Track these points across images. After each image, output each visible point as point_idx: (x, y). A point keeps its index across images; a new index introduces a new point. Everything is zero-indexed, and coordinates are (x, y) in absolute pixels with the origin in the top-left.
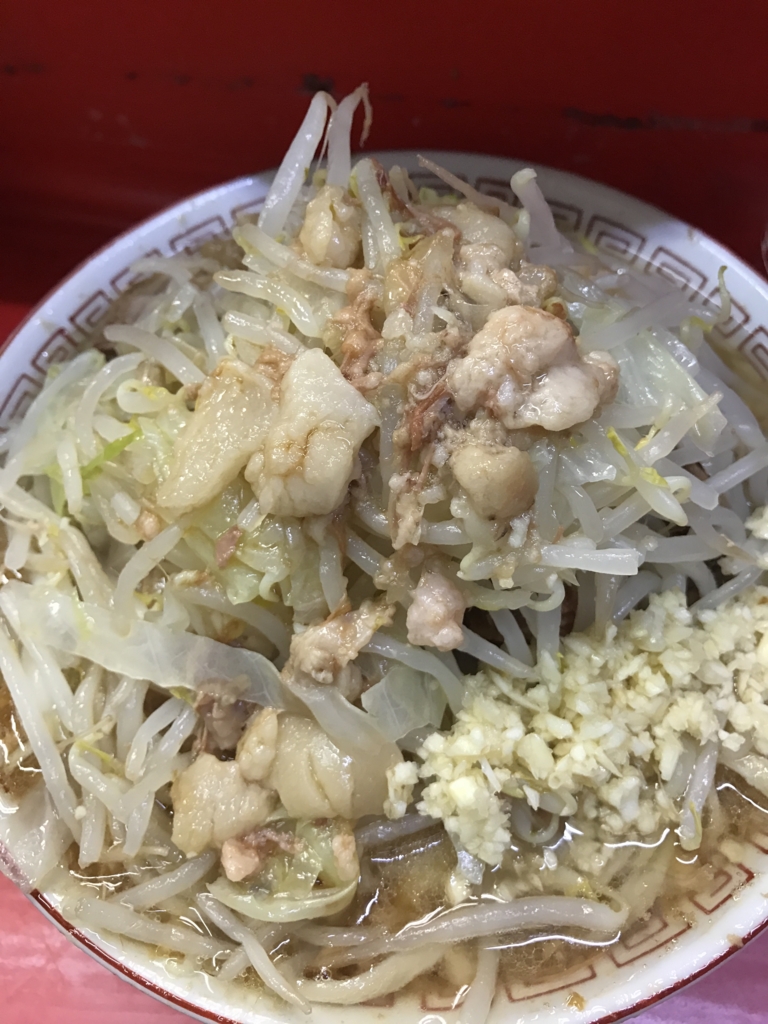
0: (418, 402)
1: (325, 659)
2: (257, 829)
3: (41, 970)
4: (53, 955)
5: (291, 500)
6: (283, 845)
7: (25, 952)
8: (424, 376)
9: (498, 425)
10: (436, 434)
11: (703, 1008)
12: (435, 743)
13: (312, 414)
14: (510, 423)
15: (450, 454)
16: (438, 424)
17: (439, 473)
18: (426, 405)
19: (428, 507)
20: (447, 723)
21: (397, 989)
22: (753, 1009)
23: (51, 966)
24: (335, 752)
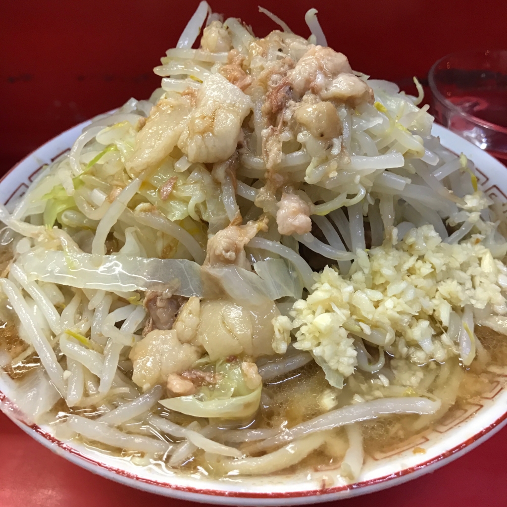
0: (274, 89)
1: (230, 243)
2: (190, 369)
5: (206, 147)
6: (207, 379)
8: (275, 77)
9: (318, 97)
10: (285, 105)
12: (300, 304)
13: (215, 101)
14: (324, 93)
15: (294, 111)
16: (286, 99)
17: (289, 124)
18: (278, 89)
19: (285, 144)
20: (305, 293)
21: (296, 462)
24: (239, 309)
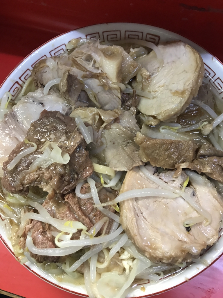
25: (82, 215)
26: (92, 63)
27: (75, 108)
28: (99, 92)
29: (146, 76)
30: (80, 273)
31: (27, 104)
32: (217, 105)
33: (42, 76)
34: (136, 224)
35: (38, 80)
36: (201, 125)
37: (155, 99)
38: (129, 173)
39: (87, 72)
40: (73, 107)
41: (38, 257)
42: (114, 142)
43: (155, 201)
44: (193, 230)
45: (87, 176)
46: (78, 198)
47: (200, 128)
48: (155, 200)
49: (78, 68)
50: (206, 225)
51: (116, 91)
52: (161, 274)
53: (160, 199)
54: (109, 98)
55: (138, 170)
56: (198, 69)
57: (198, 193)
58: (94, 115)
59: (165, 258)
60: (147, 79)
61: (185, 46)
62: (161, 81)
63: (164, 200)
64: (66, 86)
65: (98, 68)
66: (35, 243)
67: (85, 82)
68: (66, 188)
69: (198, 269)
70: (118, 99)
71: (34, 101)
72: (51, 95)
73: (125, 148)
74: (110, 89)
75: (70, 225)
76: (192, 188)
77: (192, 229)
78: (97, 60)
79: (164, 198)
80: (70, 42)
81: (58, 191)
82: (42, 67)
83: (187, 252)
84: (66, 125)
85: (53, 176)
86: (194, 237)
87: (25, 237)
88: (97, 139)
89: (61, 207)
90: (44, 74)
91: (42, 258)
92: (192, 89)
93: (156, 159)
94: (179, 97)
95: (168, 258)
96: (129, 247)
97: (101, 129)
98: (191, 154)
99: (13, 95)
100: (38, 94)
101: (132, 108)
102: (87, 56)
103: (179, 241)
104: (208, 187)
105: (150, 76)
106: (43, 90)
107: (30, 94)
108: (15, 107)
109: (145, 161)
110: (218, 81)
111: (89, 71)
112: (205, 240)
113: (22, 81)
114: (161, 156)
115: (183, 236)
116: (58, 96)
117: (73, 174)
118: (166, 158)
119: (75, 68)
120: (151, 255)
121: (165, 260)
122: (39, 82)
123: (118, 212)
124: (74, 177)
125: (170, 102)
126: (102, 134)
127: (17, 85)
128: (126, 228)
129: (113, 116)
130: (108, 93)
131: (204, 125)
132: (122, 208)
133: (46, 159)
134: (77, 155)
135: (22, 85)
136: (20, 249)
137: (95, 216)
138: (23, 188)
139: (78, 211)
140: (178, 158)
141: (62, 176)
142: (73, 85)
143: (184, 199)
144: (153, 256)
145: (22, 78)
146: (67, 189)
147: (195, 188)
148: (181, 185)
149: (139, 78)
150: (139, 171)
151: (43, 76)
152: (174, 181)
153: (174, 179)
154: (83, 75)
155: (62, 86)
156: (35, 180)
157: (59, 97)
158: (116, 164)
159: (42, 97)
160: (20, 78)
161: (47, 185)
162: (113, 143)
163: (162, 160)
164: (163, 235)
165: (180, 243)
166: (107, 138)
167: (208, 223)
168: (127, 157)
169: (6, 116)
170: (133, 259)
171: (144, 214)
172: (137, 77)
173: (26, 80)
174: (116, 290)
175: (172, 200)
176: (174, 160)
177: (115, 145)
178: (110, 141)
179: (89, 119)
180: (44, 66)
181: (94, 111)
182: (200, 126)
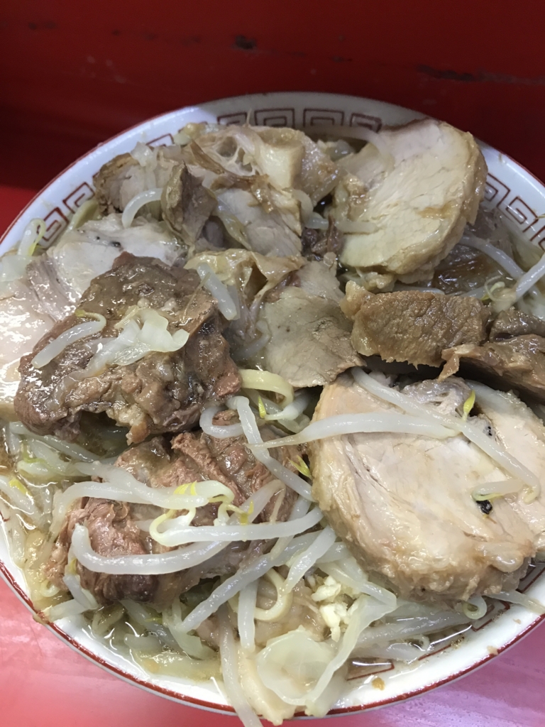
3: (26, 645)
4: (36, 636)
7: (17, 632)
11: (479, 701)
22: (515, 704)
23: (33, 643)
25: (218, 474)
26: (236, 156)
27: (195, 252)
28: (250, 223)
29: (356, 189)
30: (208, 645)
31: (83, 243)
32: (521, 254)
33: (119, 188)
34: (354, 488)
35: (109, 198)
36: (489, 289)
37: (381, 233)
38: (328, 389)
39: (223, 172)
40: (191, 250)
41: (101, 582)
42: (288, 327)
43: (399, 445)
44: (498, 511)
45: (226, 392)
46: (206, 440)
47: (487, 296)
48: (396, 441)
49: (203, 166)
50: (527, 500)
51: (291, 217)
52: (422, 643)
53: (408, 441)
54: (274, 234)
55: (350, 383)
56: (474, 159)
57: (499, 431)
58: (241, 266)
59: (435, 576)
60: (359, 195)
61: (438, 125)
62: (391, 195)
63: (419, 442)
64: (179, 193)
65: (249, 168)
66: (95, 545)
67: (219, 198)
68: (176, 414)
69: (519, 622)
70: (294, 237)
71: (98, 238)
72: (138, 228)
73: (317, 335)
74: (277, 212)
75: (188, 492)
76: (483, 419)
77: (496, 509)
78: (246, 149)
79: (419, 437)
80: (182, 132)
81: (156, 418)
82: (121, 166)
83: (488, 563)
84: (176, 281)
85: (147, 382)
86: (504, 530)
87: (67, 544)
88: (247, 324)
89: (161, 469)
90: (125, 182)
91: (113, 586)
92: (464, 203)
93: (395, 341)
94: (435, 218)
95: (444, 575)
96: (337, 563)
97: (256, 301)
98: (477, 326)
99: (47, 237)
100: (109, 225)
101: (326, 256)
102: (224, 143)
103: (467, 535)
104: (522, 417)
105: (365, 190)
106: (121, 217)
107: (90, 224)
108: (52, 250)
109: (367, 351)
110: (517, 204)
111: (227, 171)
112: (531, 537)
113: (68, 207)
114: (406, 331)
115: (475, 523)
116: (156, 230)
117: (194, 383)
118: (419, 335)
119: (198, 166)
120: (399, 569)
121: (435, 581)
122: (111, 203)
123: (307, 476)
124: (196, 391)
125: (416, 231)
126: (258, 311)
127: (56, 216)
128: (331, 507)
129: (287, 266)
130: (271, 223)
131: (496, 289)
132: (317, 458)
133: (129, 345)
134: (202, 343)
135: (69, 218)
136: (48, 586)
137: (250, 477)
138: (69, 415)
139: (208, 464)
140: (449, 335)
141: (167, 387)
142: (194, 196)
143: (469, 442)
144: (403, 572)
145: (71, 203)
146: (178, 417)
147: (491, 420)
148: (456, 410)
149: (340, 198)
150: (352, 385)
151: (122, 188)
152: (439, 403)
153: (439, 399)
154: (216, 182)
155: (170, 194)
156: (99, 397)
157: (158, 232)
158: (295, 374)
159: (117, 232)
160: (65, 202)
161: (128, 407)
162: (286, 328)
163: (410, 343)
164: (427, 518)
165: (469, 540)
166: (270, 322)
167: (533, 496)
168: (322, 353)
169: (31, 267)
170: (349, 601)
171: (373, 471)
172: (336, 196)
173: (78, 206)
174: (307, 685)
175: (440, 444)
176: (438, 339)
177: (291, 332)
178: (279, 327)
179: (229, 276)
180: (125, 163)
181: (241, 257)
182: (488, 292)
